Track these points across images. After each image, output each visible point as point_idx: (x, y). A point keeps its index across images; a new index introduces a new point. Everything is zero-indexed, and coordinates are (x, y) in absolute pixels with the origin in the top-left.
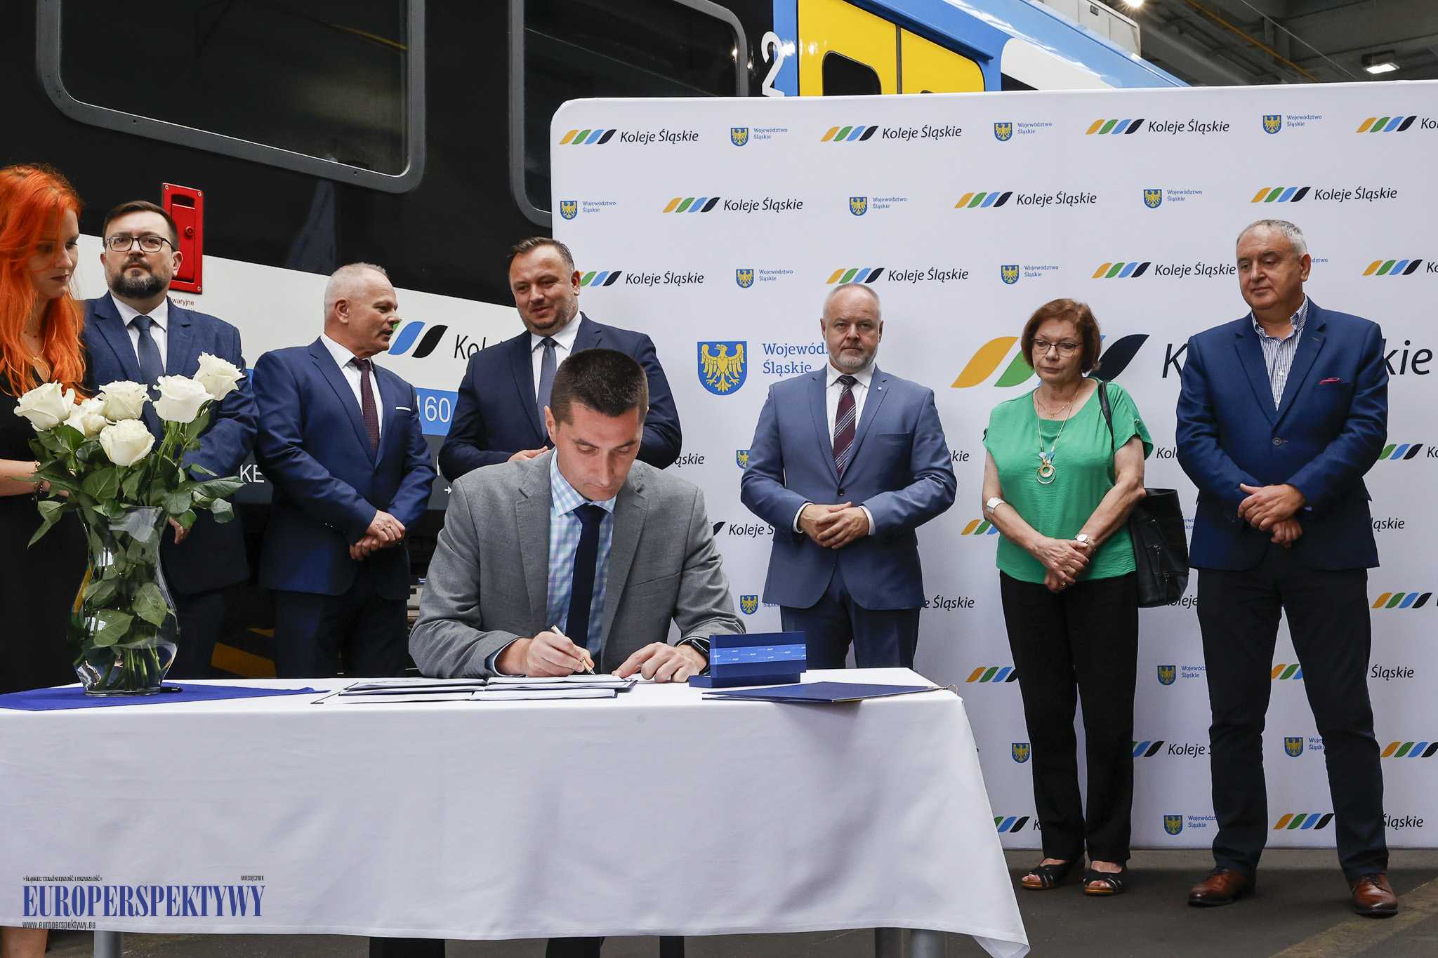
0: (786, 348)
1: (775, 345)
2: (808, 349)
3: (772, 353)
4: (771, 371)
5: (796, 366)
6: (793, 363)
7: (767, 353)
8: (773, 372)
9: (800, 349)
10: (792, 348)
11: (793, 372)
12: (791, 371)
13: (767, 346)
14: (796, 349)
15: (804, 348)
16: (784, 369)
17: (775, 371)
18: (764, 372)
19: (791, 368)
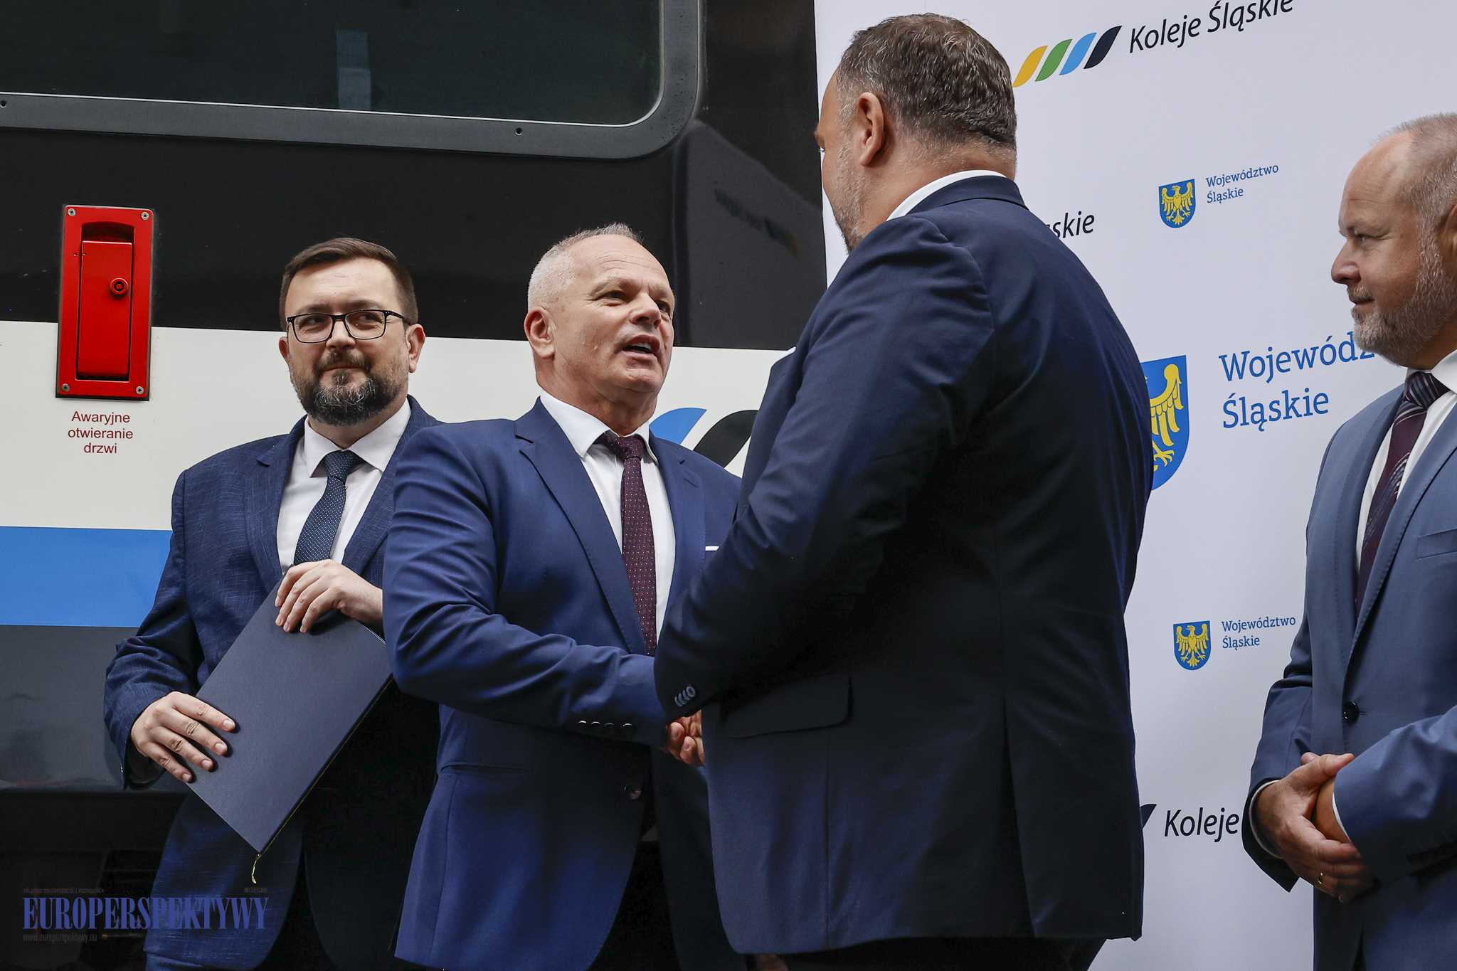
0: (1270, 357)
1: (1245, 353)
2: (1318, 352)
3: (1241, 376)
4: (1241, 421)
5: (1295, 400)
6: (1286, 392)
7: (1230, 378)
8: (1245, 423)
9: (1300, 355)
10: (1284, 358)
11: (1288, 417)
12: (1283, 414)
13: (1229, 361)
14: (1293, 356)
15: (1310, 353)
16: (1268, 413)
17: (1248, 420)
18: (1226, 426)
19: (1282, 408)
